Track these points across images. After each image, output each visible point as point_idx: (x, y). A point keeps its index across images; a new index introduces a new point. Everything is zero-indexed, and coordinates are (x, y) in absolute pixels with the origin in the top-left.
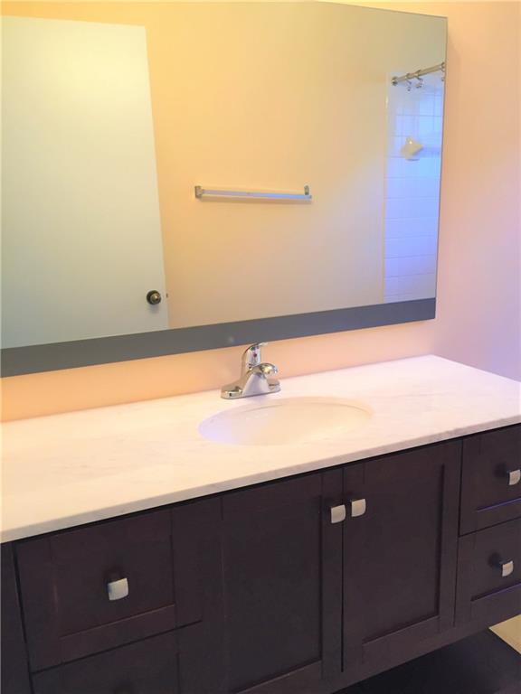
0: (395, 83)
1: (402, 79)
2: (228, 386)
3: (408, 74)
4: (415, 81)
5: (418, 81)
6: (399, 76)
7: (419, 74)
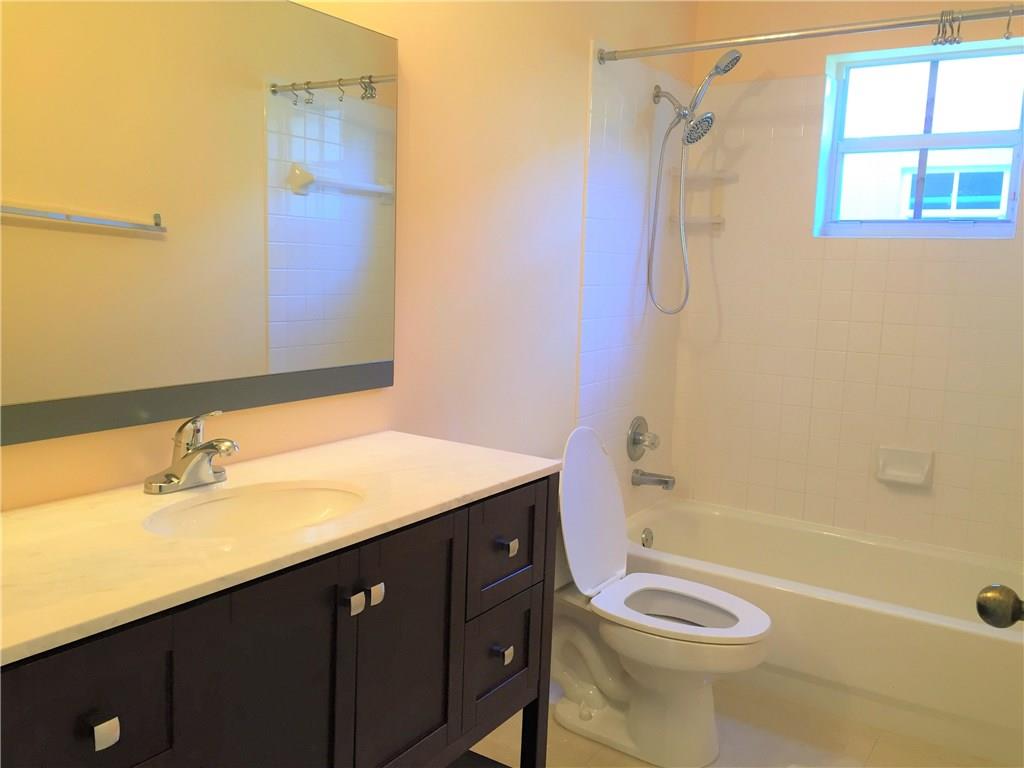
0: (274, 92)
1: (284, 89)
2: (157, 475)
3: (294, 84)
4: (302, 94)
5: (307, 96)
6: (279, 84)
7: (308, 86)
